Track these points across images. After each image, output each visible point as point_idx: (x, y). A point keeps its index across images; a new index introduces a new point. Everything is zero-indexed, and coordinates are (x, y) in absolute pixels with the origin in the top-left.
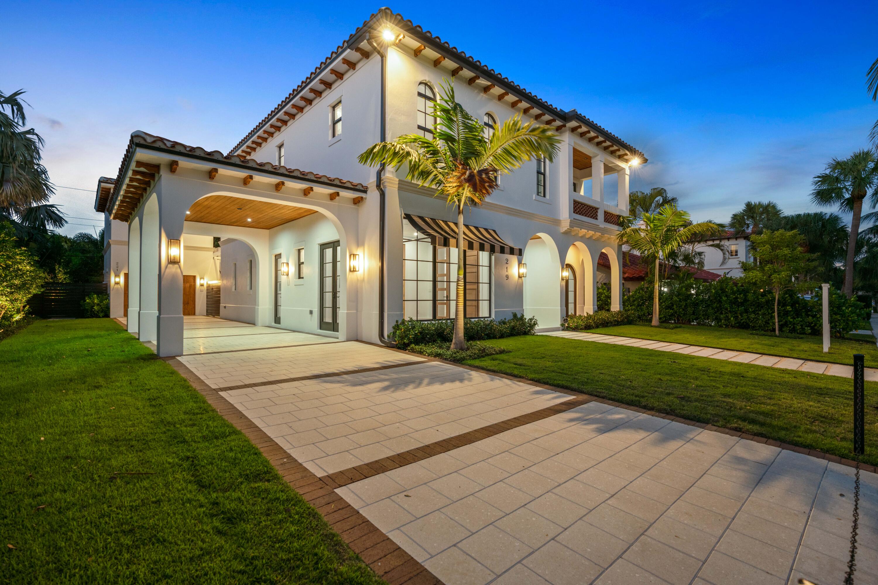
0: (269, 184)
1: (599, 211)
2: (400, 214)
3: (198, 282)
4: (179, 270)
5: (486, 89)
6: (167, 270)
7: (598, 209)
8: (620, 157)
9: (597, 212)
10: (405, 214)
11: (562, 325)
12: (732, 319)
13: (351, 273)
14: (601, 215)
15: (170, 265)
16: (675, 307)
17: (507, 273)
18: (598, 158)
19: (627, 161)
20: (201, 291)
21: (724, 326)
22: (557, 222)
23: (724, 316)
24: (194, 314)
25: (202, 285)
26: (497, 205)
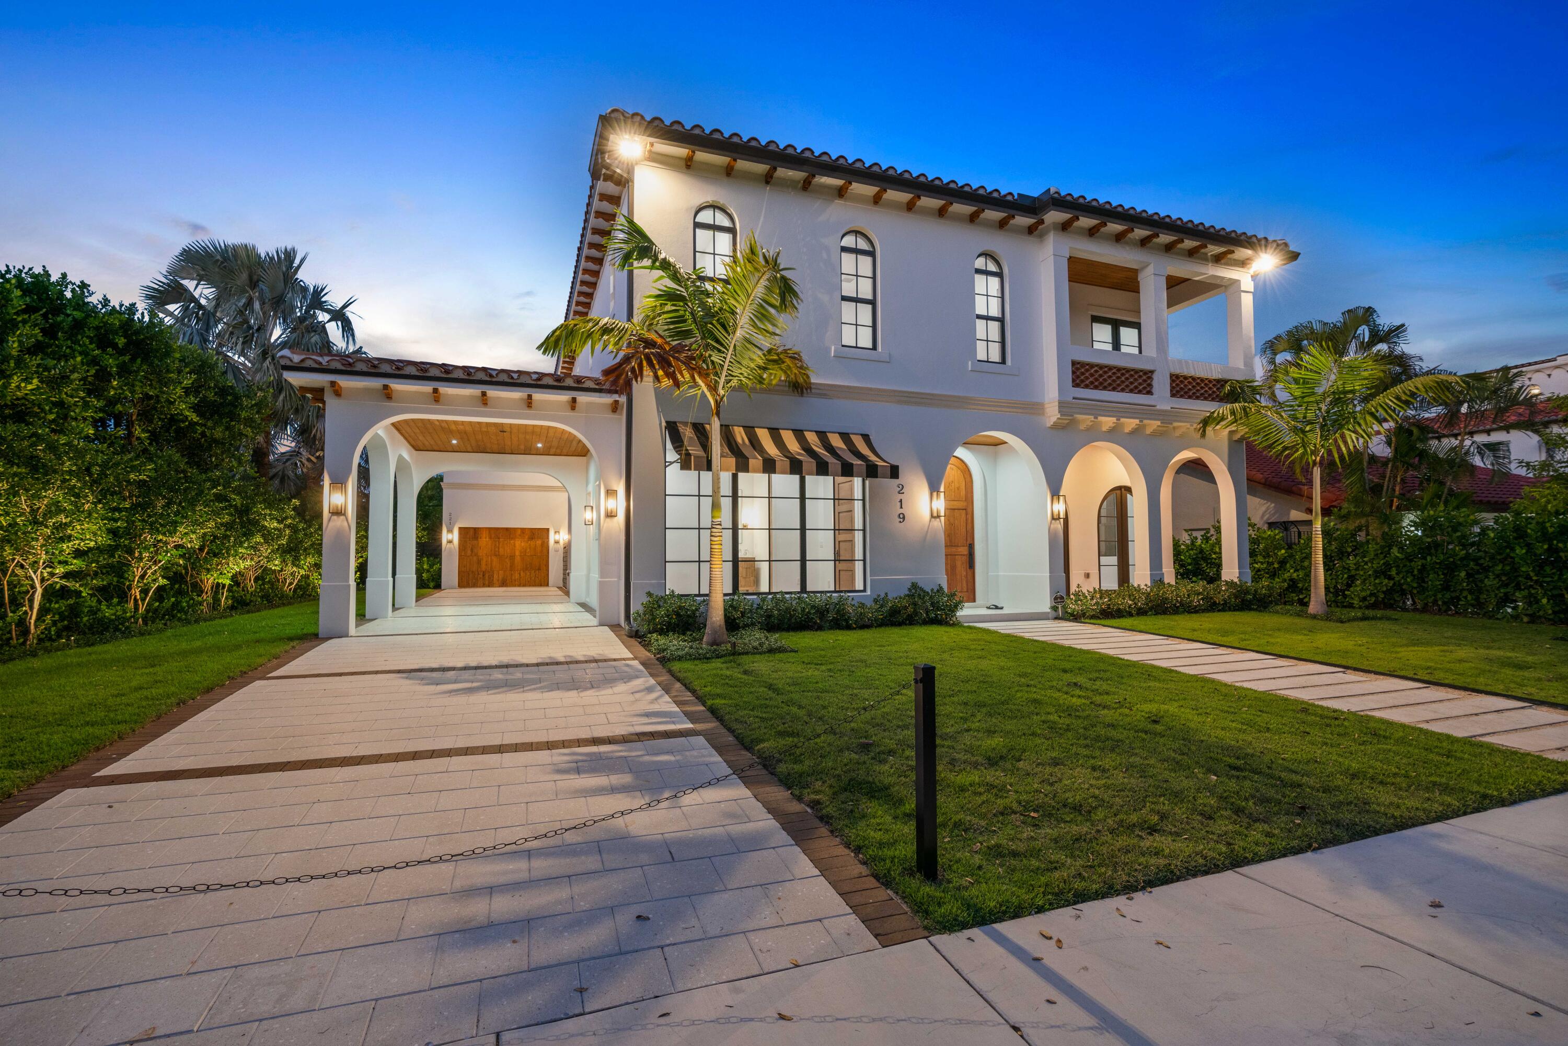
0: (472, 397)
1: (1155, 376)
2: (658, 423)
3: (552, 537)
4: (346, 524)
5: (841, 193)
6: (331, 524)
7: (1152, 372)
8: (1218, 259)
9: (1150, 378)
10: (667, 422)
11: (1054, 608)
12: (1544, 601)
13: (608, 520)
14: (1161, 385)
15: (335, 517)
16: (1393, 572)
17: (901, 511)
18: (1150, 270)
19: (1243, 263)
20: (557, 551)
21: (1526, 619)
22: (1037, 408)
23: (1525, 593)
24: (547, 585)
25: (557, 542)
26: (871, 389)
